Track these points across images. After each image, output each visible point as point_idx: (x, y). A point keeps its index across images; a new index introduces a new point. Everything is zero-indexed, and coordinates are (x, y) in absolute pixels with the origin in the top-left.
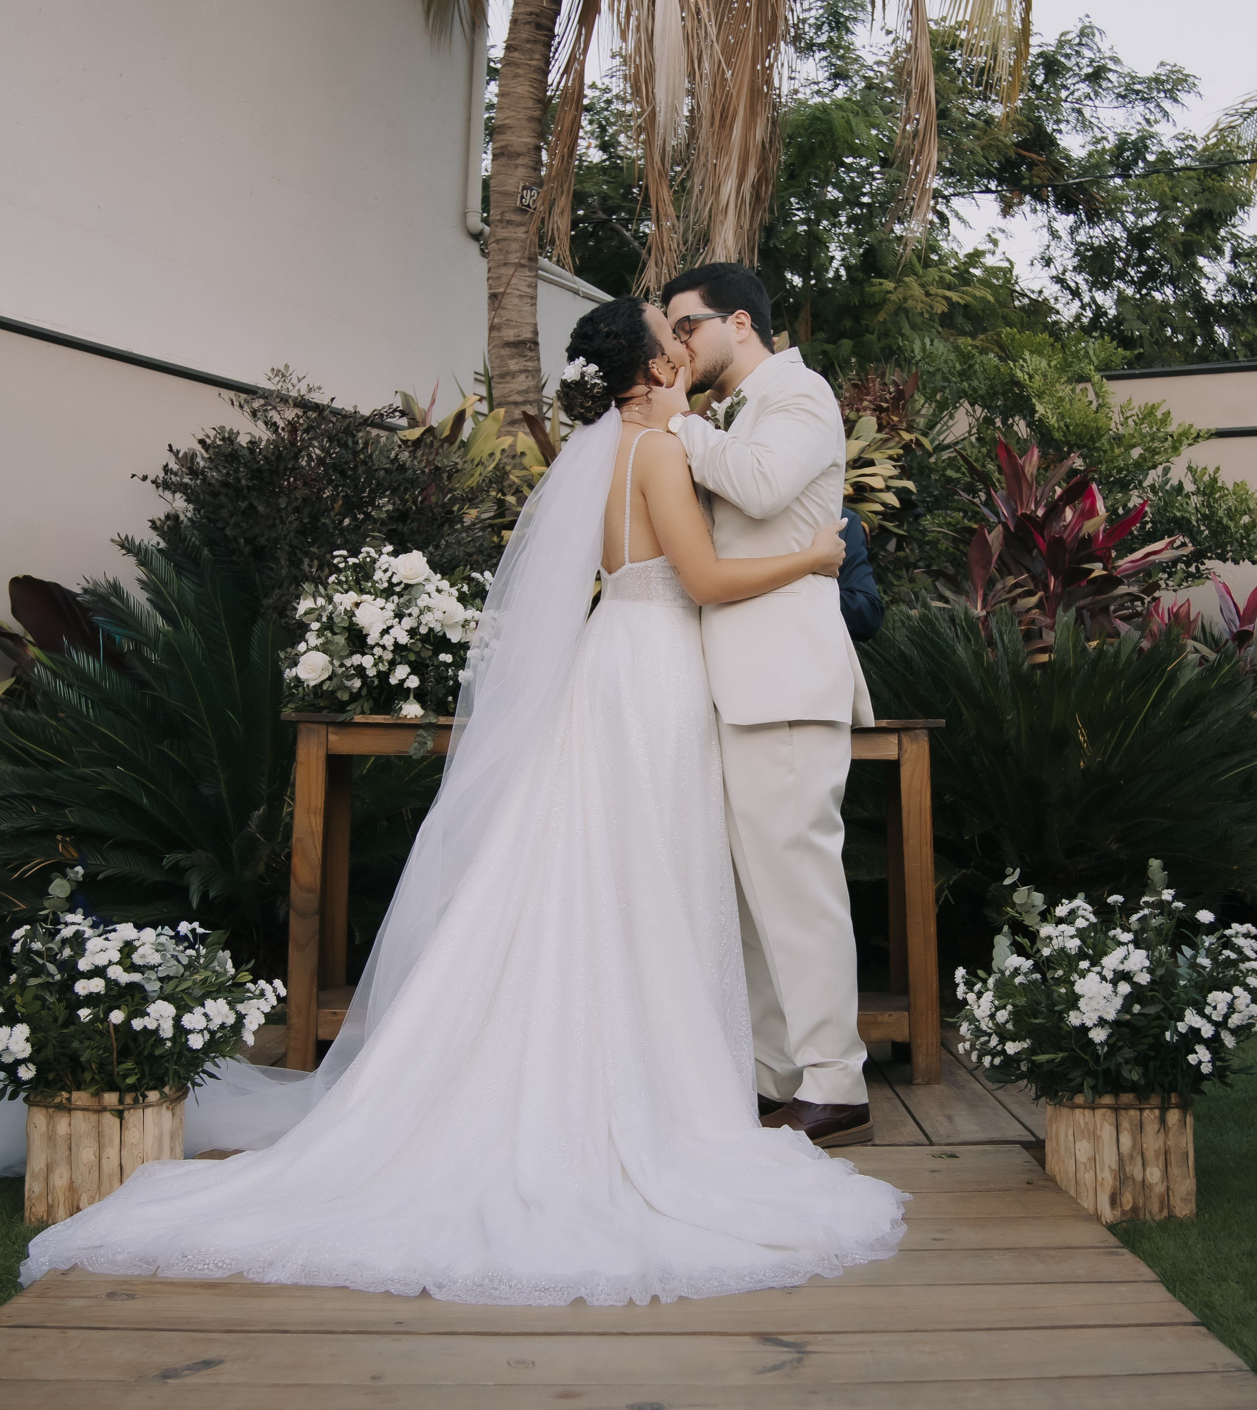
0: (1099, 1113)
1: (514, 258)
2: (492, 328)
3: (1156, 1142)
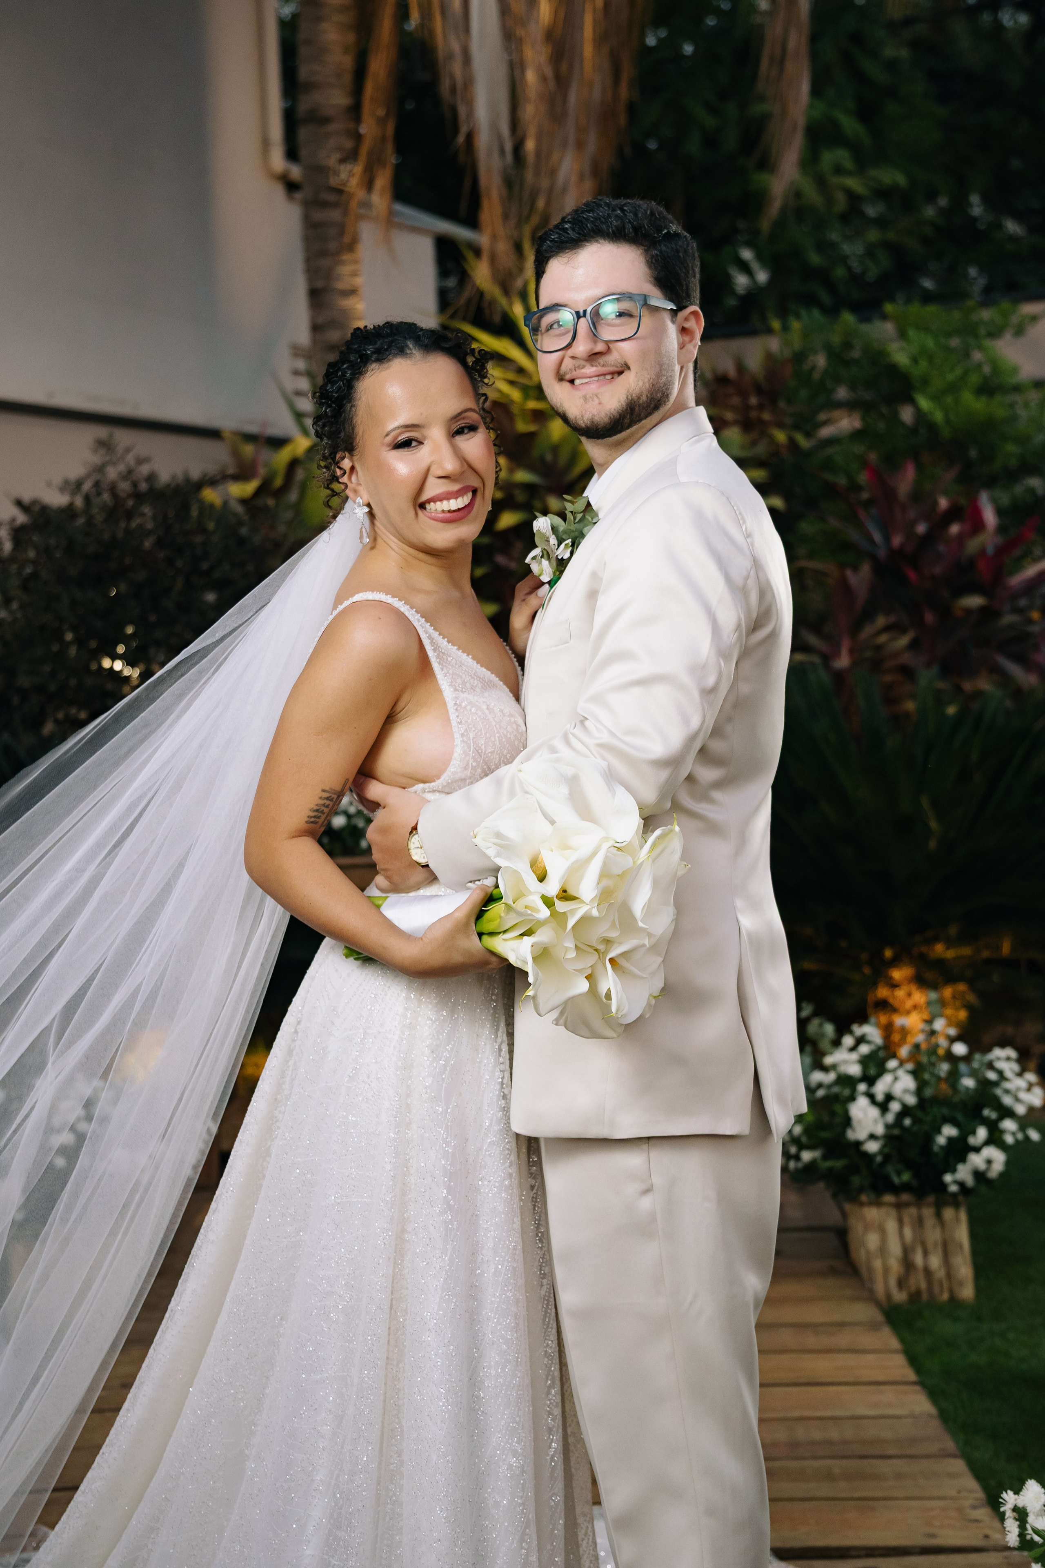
0: (883, 1209)
1: (332, 246)
2: (316, 328)
3: (933, 1235)
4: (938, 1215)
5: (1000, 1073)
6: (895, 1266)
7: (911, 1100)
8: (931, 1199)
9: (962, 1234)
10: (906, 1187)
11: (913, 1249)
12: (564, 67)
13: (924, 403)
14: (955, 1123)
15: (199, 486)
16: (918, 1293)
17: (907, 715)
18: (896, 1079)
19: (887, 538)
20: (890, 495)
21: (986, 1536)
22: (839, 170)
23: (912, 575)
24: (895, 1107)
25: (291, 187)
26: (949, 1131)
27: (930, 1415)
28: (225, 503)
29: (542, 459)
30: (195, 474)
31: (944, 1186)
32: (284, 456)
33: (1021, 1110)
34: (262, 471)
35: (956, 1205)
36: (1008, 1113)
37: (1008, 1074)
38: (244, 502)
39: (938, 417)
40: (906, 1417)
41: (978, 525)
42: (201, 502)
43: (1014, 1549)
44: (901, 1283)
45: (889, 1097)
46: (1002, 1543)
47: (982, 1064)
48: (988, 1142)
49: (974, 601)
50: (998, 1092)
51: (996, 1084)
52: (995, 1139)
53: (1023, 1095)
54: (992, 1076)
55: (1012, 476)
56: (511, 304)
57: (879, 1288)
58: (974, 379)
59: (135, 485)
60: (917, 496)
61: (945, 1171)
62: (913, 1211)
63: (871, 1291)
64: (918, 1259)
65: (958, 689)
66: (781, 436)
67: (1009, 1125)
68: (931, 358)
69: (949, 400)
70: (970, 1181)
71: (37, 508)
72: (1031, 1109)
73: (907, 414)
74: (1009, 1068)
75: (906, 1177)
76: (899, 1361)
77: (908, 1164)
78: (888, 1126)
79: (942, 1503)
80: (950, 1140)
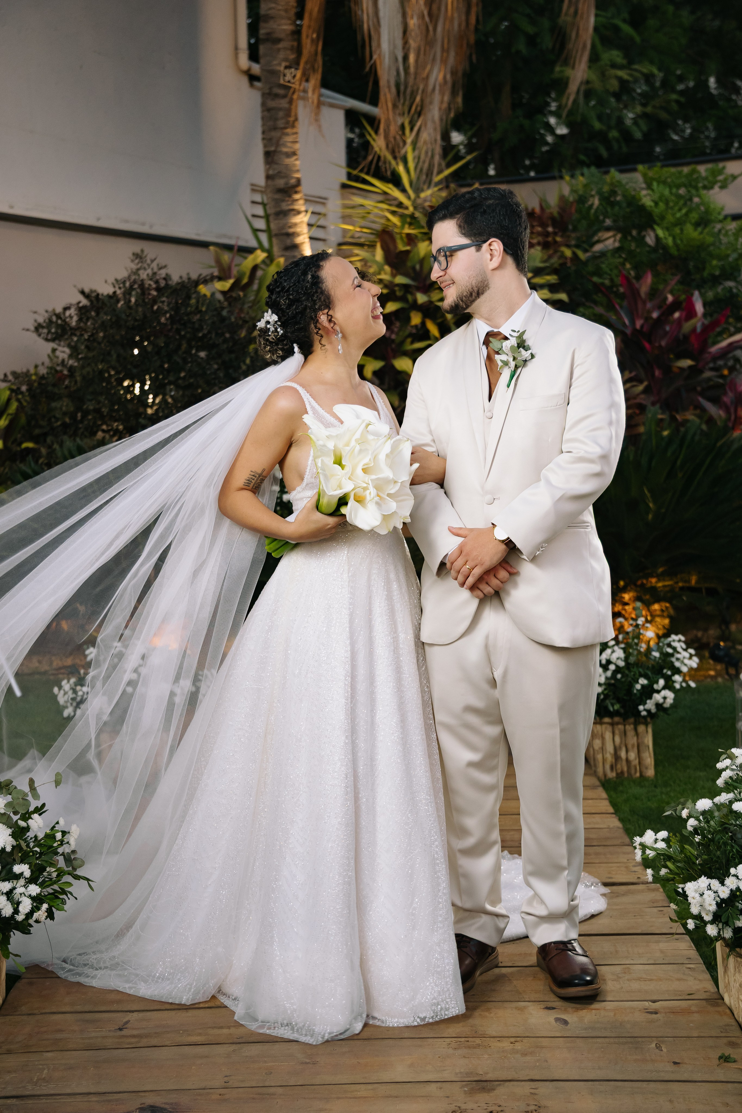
0: (604, 726)
1: (280, 123)
2: (268, 177)
3: (632, 740)
4: (636, 729)
5: (675, 649)
6: (609, 758)
7: (622, 664)
8: (632, 720)
9: (649, 740)
10: (617, 713)
11: (620, 748)
12: (435, 7)
13: (660, 233)
14: (646, 677)
15: (197, 283)
16: (622, 772)
17: (640, 435)
18: (613, 652)
19: (633, 322)
20: (635, 293)
21: (639, 878)
22: (614, 66)
23: (647, 345)
24: (612, 667)
25: (252, 78)
26: (643, 681)
27: (619, 828)
28: (213, 294)
29: (414, 268)
30: (194, 276)
31: (639, 712)
32: (249, 262)
33: (685, 669)
34: (235, 272)
35: (646, 724)
36: (678, 671)
37: (679, 649)
38: (223, 293)
39: (670, 241)
40: (606, 828)
41: (691, 313)
42: (198, 293)
43: (650, 883)
44: (612, 768)
45: (609, 662)
46: (646, 880)
47: (664, 645)
48: (664, 688)
49: (686, 363)
50: (673, 659)
51: (672, 655)
52: (669, 685)
53: (686, 661)
54: (670, 650)
55: (715, 280)
56: (397, 164)
57: (600, 770)
58: (694, 216)
59: (157, 282)
60: (654, 293)
61: (640, 704)
62: (621, 727)
63: (595, 772)
64: (623, 754)
65: (673, 419)
66: (568, 253)
67: (677, 678)
68: (667, 203)
69: (677, 230)
70: (654, 710)
71: (94, 295)
72: (691, 669)
73: (650, 240)
74: (679, 646)
75: (617, 707)
76: (607, 803)
77: (619, 700)
78: (607, 678)
79: (618, 865)
80: (643, 686)
